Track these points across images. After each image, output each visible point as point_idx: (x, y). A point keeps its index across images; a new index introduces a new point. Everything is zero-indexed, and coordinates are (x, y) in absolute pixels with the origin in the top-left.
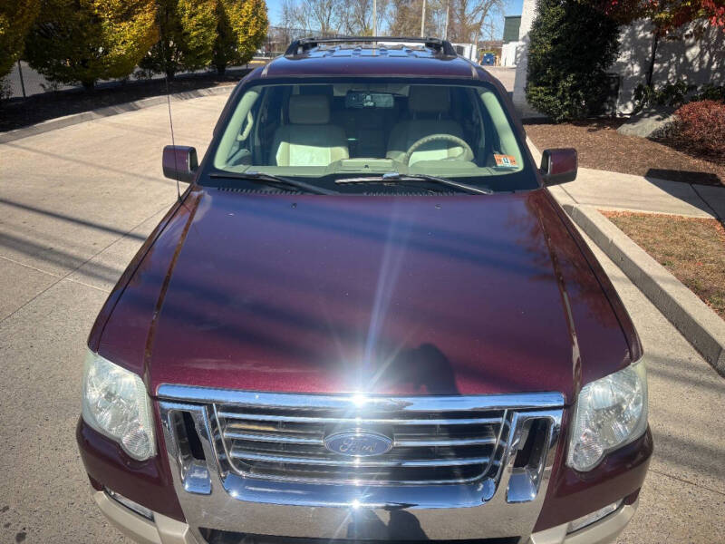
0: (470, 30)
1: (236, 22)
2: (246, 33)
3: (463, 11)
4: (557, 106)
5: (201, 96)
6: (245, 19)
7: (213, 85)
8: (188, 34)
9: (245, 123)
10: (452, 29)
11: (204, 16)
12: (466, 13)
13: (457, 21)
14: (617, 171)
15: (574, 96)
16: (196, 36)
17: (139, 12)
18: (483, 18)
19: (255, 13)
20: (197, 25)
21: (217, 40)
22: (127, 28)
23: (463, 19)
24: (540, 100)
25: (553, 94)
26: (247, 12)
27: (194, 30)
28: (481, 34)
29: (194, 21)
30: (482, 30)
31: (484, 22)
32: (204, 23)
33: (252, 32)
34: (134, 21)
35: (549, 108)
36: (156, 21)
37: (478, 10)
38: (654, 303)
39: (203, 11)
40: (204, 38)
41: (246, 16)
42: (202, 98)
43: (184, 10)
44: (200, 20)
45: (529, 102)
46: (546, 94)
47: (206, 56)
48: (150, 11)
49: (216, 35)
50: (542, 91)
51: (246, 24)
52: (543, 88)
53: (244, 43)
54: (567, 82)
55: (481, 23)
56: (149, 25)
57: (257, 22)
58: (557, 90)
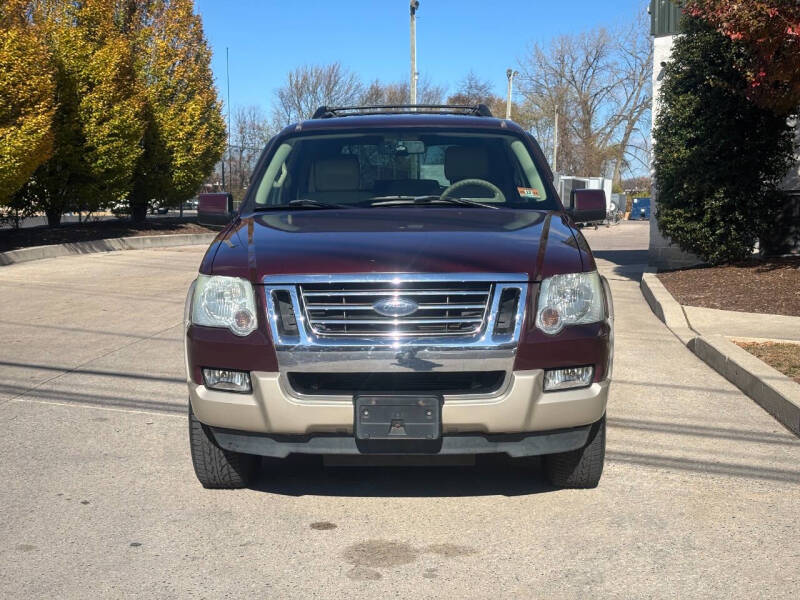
0: (604, 157)
1: (173, 132)
2: (189, 150)
3: (586, 123)
4: (707, 238)
5: (108, 250)
6: (189, 128)
7: (127, 234)
8: (92, 149)
9: (280, 173)
10: (568, 154)
11: (123, 121)
12: (592, 126)
13: (576, 141)
14: (785, 314)
15: (732, 221)
16: (106, 153)
17: (27, 113)
18: (627, 135)
19: (204, 119)
20: (109, 136)
21: (139, 161)
22: (8, 137)
23: (588, 137)
24: (678, 229)
25: (698, 218)
26: (192, 116)
27: (104, 144)
28: (626, 164)
29: (106, 129)
30: (627, 157)
31: (630, 142)
32: (122, 132)
33: (198, 148)
34: (19, 126)
35: (696, 240)
36: (53, 126)
37: (615, 121)
38: (759, 404)
39: (121, 113)
40: (121, 156)
41: (191, 124)
42: (111, 253)
43: (89, 111)
44: (115, 127)
45: (665, 235)
46: (687, 220)
47: (119, 185)
48: (43, 113)
49: (141, 151)
50: (680, 215)
51: (191, 135)
52: (681, 211)
53: (185, 166)
54: (716, 199)
55: (624, 144)
56: (42, 132)
57: (208, 134)
58: (702, 213)
